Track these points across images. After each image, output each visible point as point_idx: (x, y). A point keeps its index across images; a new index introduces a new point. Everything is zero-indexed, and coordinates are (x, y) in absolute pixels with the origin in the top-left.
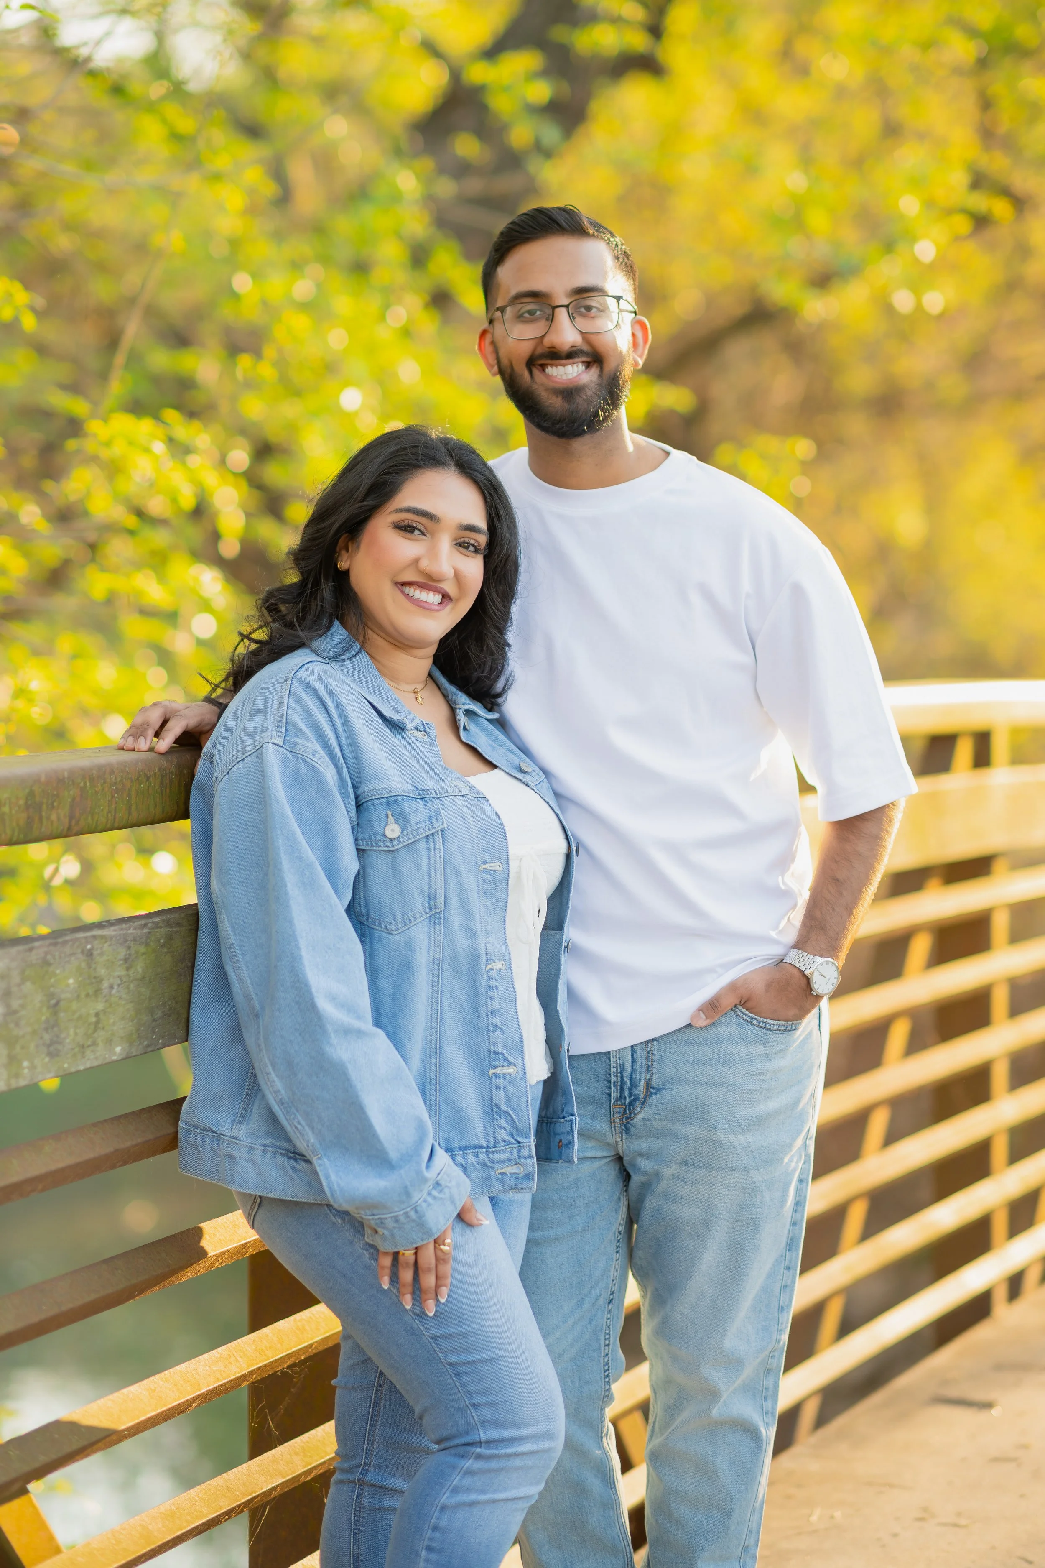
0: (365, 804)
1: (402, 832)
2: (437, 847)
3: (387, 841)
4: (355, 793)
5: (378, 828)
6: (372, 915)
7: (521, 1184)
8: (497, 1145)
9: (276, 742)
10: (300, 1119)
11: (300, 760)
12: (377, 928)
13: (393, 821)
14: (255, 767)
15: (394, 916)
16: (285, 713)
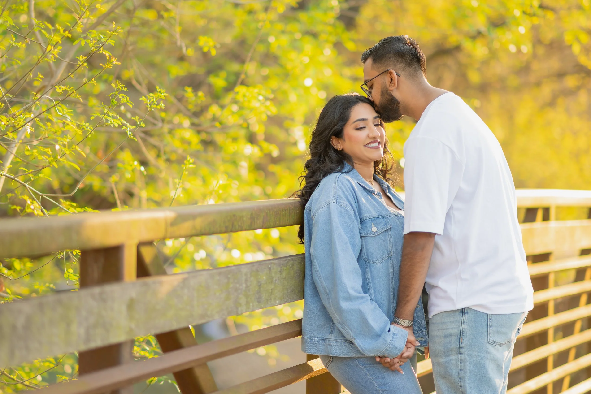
0: (364, 221)
1: (377, 229)
2: (389, 234)
3: (373, 233)
4: (360, 218)
5: (369, 229)
6: (370, 258)
7: (423, 344)
8: (415, 332)
9: (334, 202)
10: (347, 328)
11: (342, 208)
12: (372, 263)
13: (374, 226)
14: (327, 211)
15: (377, 258)
16: (336, 192)
